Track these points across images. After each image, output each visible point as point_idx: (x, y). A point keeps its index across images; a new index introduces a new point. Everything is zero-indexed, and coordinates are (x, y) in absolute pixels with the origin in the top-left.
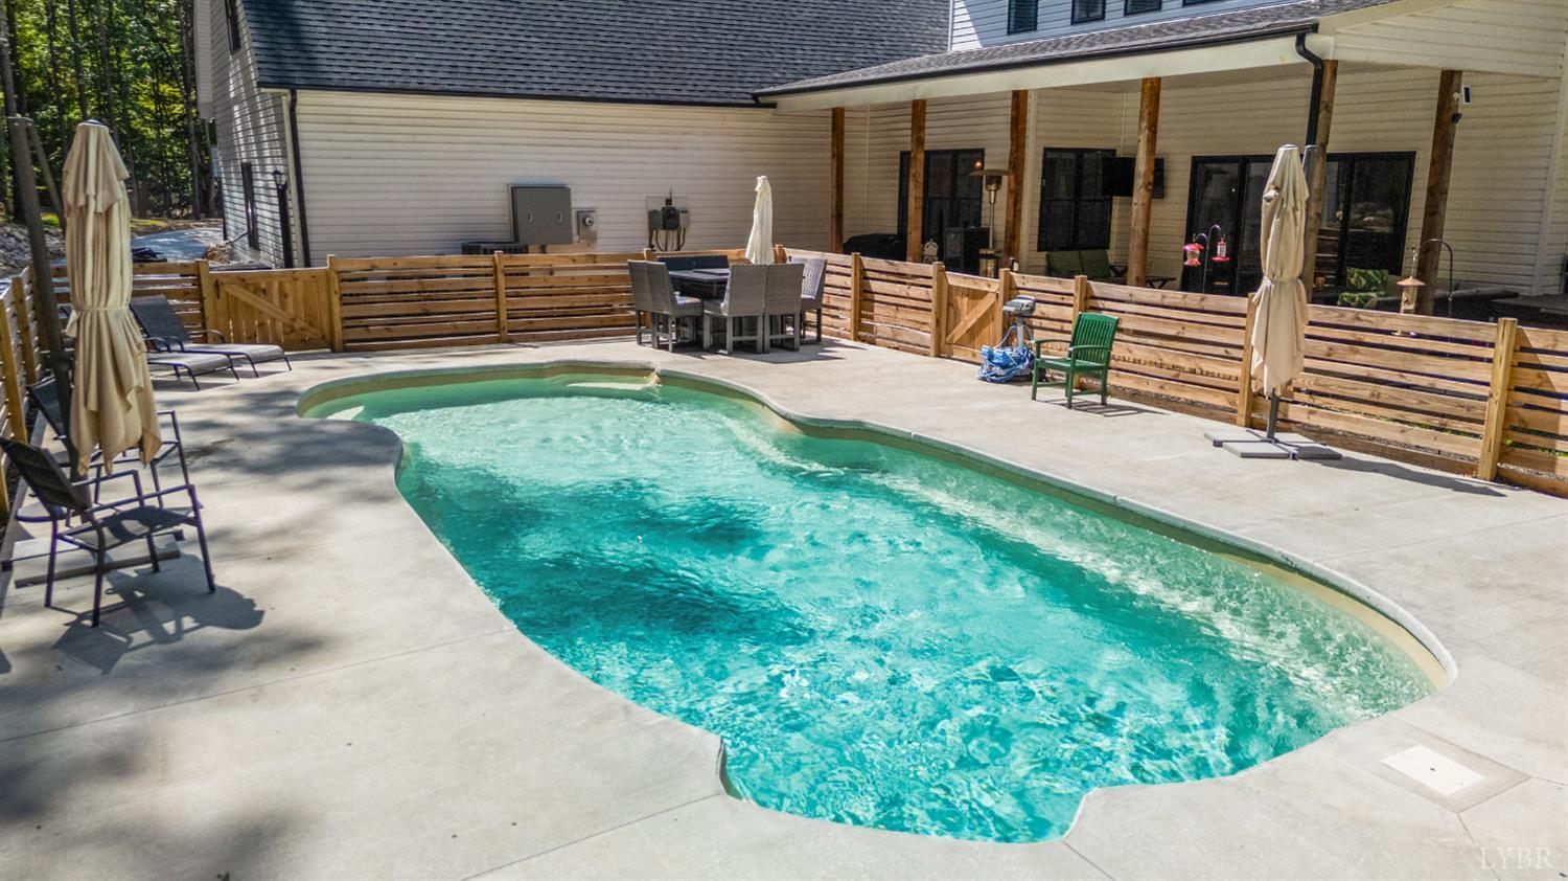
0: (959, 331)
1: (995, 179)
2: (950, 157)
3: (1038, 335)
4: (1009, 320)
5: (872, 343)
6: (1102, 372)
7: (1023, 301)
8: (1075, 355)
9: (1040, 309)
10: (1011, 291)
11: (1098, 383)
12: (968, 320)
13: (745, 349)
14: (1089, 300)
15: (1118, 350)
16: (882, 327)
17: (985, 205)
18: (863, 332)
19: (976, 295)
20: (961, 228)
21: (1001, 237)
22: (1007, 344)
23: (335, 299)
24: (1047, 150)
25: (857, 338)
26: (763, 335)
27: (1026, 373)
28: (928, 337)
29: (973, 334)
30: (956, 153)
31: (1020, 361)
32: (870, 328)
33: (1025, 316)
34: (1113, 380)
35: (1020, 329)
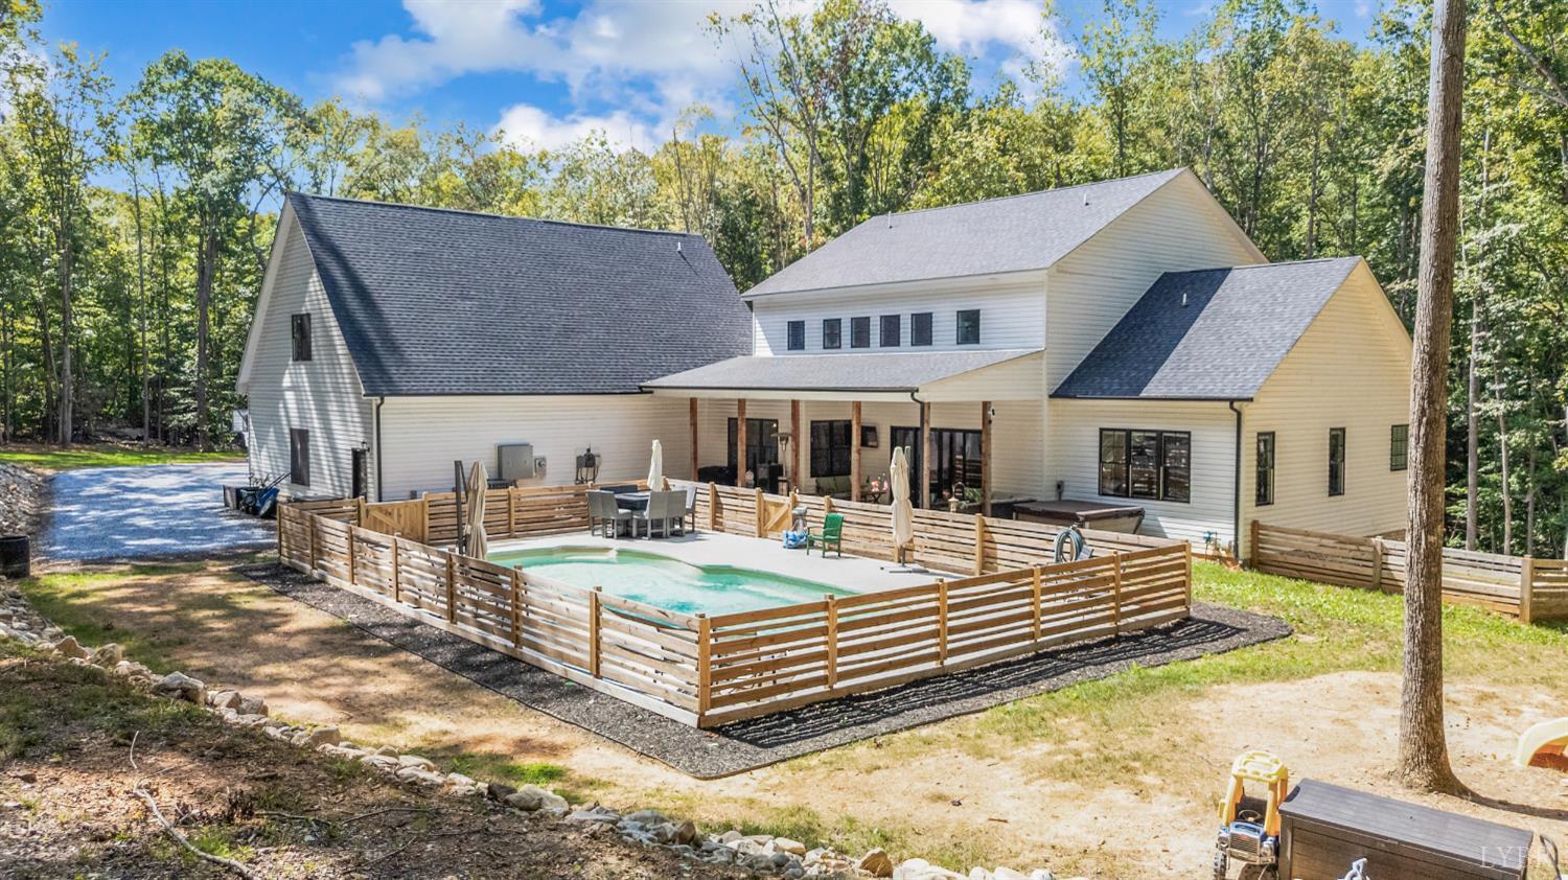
0: (770, 524)
1: (785, 438)
2: (757, 423)
3: (809, 524)
4: (795, 517)
5: (723, 531)
6: (838, 542)
7: (801, 508)
8: (825, 534)
9: (810, 512)
10: (795, 503)
11: (836, 547)
12: (775, 516)
13: (656, 536)
14: (831, 506)
15: (844, 530)
16: (727, 523)
17: (780, 451)
18: (717, 525)
19: (778, 505)
20: (766, 465)
21: (790, 469)
22: (795, 529)
23: (427, 517)
24: (812, 422)
25: (714, 529)
26: (666, 529)
27: (803, 544)
28: (755, 529)
29: (778, 525)
30: (761, 421)
31: (801, 537)
32: (721, 524)
33: (803, 515)
34: (844, 545)
35: (801, 521)
